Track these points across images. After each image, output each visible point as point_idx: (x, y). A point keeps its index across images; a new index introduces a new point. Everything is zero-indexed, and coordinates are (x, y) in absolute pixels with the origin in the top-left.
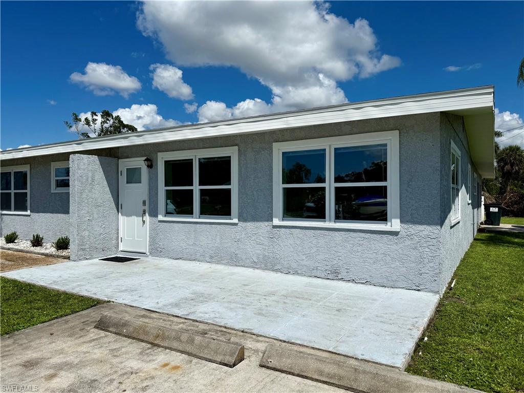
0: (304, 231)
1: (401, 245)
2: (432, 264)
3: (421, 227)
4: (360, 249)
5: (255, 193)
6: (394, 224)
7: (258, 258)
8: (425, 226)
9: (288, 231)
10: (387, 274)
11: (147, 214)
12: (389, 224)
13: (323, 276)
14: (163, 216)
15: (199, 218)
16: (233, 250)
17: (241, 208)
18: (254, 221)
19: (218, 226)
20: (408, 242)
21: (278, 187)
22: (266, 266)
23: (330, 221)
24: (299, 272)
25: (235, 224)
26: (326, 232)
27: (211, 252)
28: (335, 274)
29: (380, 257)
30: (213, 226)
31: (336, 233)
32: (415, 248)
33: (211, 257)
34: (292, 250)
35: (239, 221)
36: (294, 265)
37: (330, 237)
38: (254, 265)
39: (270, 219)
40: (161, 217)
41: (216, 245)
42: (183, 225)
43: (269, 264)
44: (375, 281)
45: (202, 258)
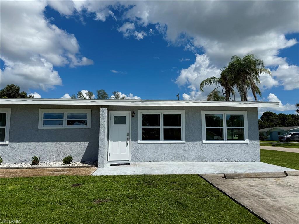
0: (216, 144)
1: (249, 147)
2: (258, 153)
3: (254, 141)
4: (236, 150)
5: (193, 130)
6: (247, 141)
7: (196, 157)
8: (255, 141)
9: (209, 145)
10: (245, 157)
11: (130, 140)
12: (245, 141)
13: (224, 161)
14: (141, 141)
15: (164, 141)
16: (183, 154)
17: (187, 136)
18: (193, 141)
19: (175, 144)
20: (251, 146)
21: (204, 127)
22: (199, 159)
23: (226, 140)
24: (214, 161)
25: (184, 143)
26: (224, 145)
27: (171, 156)
28: (228, 160)
29: (243, 152)
30: (172, 144)
31: (228, 145)
32: (253, 148)
33: (171, 159)
34: (211, 152)
35: (186, 141)
36: (212, 158)
37: (226, 146)
38: (194, 160)
39: (201, 140)
40: (139, 141)
41: (174, 153)
42: (154, 144)
43: (201, 159)
44: (242, 160)
45: (165, 160)
